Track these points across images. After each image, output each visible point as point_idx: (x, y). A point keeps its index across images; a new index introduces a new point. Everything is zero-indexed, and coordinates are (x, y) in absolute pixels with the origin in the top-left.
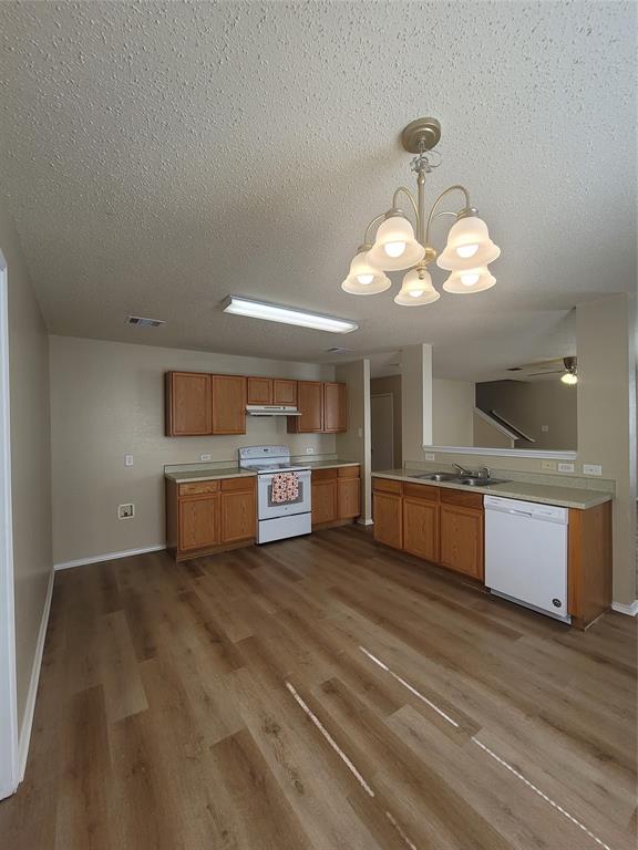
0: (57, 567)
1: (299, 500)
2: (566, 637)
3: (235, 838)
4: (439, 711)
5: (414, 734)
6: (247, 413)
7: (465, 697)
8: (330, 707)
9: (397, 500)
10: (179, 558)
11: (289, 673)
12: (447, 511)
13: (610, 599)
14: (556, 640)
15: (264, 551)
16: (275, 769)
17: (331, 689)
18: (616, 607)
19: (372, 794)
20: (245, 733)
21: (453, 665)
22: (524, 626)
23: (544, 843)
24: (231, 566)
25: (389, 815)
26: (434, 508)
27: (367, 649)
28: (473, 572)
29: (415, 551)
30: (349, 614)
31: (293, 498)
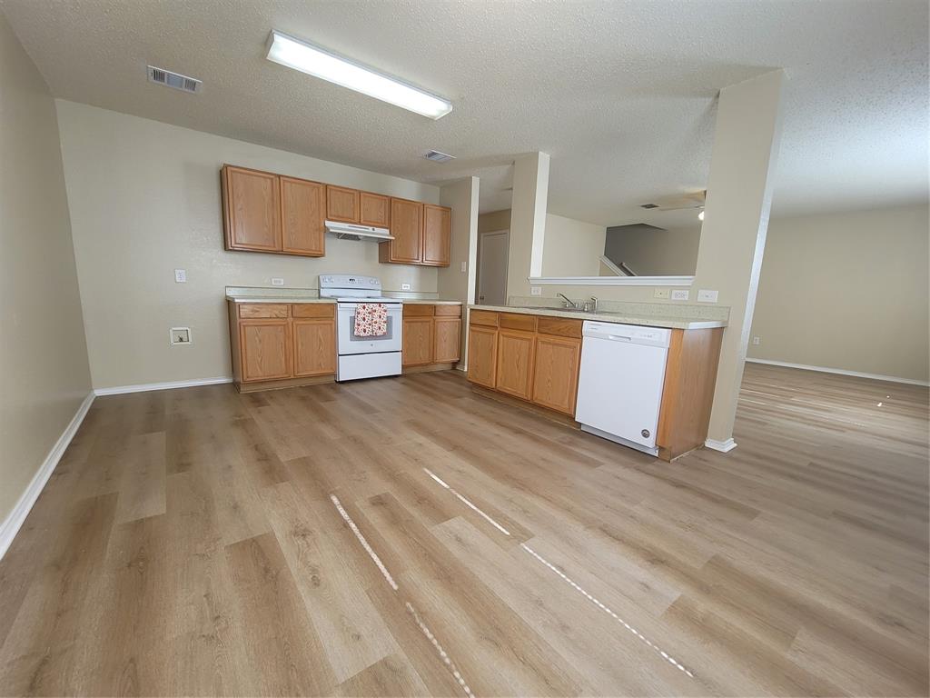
0: (98, 392)
1: (387, 336)
2: (650, 467)
3: (227, 622)
4: (492, 522)
5: (459, 540)
6: (326, 229)
7: (525, 512)
8: (374, 517)
9: (493, 334)
10: (244, 390)
11: (337, 488)
12: (543, 342)
13: (705, 437)
14: (638, 469)
15: (345, 388)
16: (294, 567)
17: (379, 502)
18: (708, 444)
19: (395, 587)
20: (270, 537)
21: (522, 485)
22: (607, 457)
23: (568, 628)
24: (303, 399)
25: (408, 604)
26: (530, 340)
27: (431, 470)
28: (564, 407)
29: (508, 389)
30: (421, 442)
31: (380, 333)
